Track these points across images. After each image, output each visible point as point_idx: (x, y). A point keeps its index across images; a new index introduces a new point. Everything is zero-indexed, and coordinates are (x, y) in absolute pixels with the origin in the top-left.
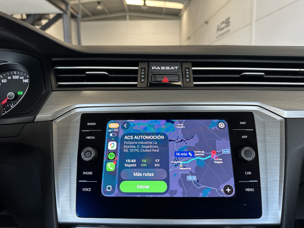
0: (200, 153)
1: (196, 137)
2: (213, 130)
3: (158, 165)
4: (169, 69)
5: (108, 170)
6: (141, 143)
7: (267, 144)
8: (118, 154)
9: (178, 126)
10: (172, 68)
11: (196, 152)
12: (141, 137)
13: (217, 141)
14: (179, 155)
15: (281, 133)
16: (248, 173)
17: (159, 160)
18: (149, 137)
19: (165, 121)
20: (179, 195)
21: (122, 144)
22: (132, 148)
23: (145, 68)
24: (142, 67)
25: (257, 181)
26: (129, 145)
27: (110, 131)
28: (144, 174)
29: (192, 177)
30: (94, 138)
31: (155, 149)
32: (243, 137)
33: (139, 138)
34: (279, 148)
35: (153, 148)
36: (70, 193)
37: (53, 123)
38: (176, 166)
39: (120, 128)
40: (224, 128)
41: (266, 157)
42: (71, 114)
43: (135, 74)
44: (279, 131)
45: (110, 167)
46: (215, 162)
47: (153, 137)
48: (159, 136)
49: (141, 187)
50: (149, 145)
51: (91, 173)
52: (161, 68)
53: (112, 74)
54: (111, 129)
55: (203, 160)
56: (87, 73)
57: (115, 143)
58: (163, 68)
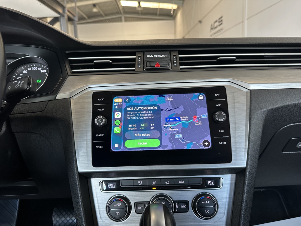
0: (185, 118)
1: (181, 107)
2: (195, 101)
3: (154, 128)
4: (160, 56)
5: (115, 132)
6: (140, 112)
7: (236, 109)
8: (123, 121)
9: (168, 99)
10: (163, 56)
11: (182, 117)
12: (139, 108)
13: (198, 109)
14: (169, 120)
15: (247, 101)
16: (221, 131)
17: (154, 124)
18: (146, 108)
19: (158, 95)
20: (169, 148)
21: (125, 114)
22: (133, 117)
23: (141, 57)
24: (139, 56)
25: (228, 137)
26: (131, 114)
27: (115, 104)
28: (142, 134)
29: (179, 135)
30: (103, 110)
31: (150, 116)
32: (217, 105)
33: (138, 109)
34: (245, 112)
35: (149, 116)
36: (87, 150)
37: (71, 100)
38: (166, 128)
39: (123, 102)
40: (203, 99)
41: (235, 119)
42: (84, 93)
43: (133, 62)
44: (246, 99)
45: (117, 130)
46: (196, 124)
47: (149, 108)
48: (153, 107)
49: (141, 144)
50: (146, 114)
51: (102, 135)
52: (154, 56)
53: (114, 62)
54: (116, 103)
55: (187, 123)
56: (95, 61)
57: (120, 113)
58: (155, 56)
